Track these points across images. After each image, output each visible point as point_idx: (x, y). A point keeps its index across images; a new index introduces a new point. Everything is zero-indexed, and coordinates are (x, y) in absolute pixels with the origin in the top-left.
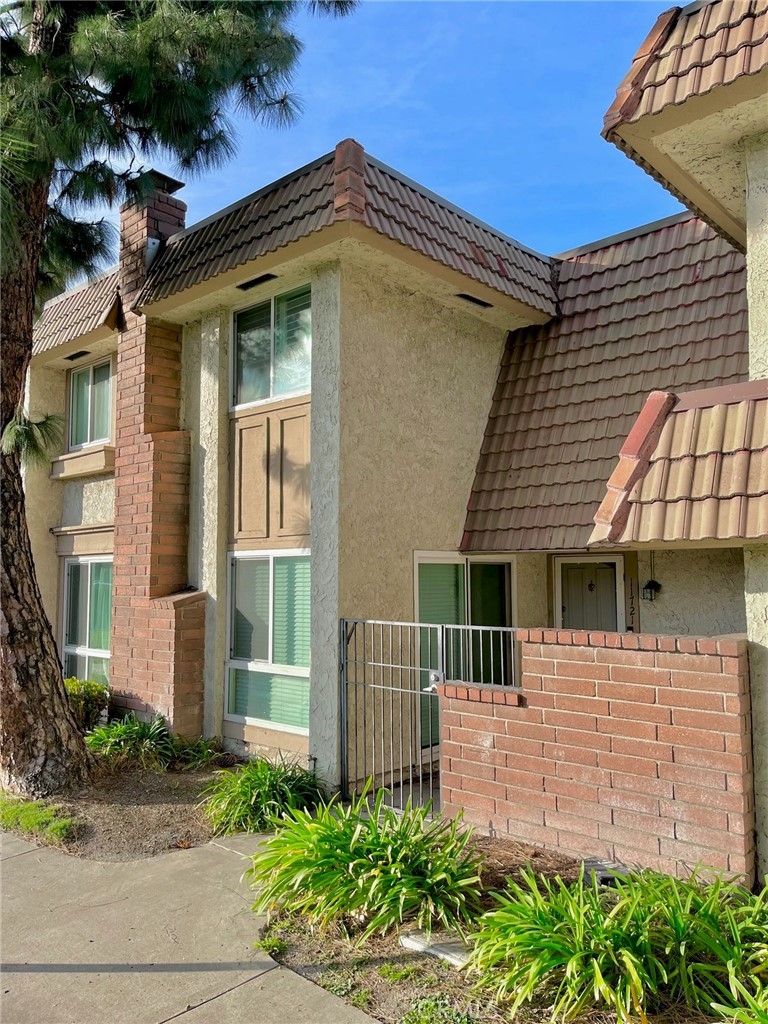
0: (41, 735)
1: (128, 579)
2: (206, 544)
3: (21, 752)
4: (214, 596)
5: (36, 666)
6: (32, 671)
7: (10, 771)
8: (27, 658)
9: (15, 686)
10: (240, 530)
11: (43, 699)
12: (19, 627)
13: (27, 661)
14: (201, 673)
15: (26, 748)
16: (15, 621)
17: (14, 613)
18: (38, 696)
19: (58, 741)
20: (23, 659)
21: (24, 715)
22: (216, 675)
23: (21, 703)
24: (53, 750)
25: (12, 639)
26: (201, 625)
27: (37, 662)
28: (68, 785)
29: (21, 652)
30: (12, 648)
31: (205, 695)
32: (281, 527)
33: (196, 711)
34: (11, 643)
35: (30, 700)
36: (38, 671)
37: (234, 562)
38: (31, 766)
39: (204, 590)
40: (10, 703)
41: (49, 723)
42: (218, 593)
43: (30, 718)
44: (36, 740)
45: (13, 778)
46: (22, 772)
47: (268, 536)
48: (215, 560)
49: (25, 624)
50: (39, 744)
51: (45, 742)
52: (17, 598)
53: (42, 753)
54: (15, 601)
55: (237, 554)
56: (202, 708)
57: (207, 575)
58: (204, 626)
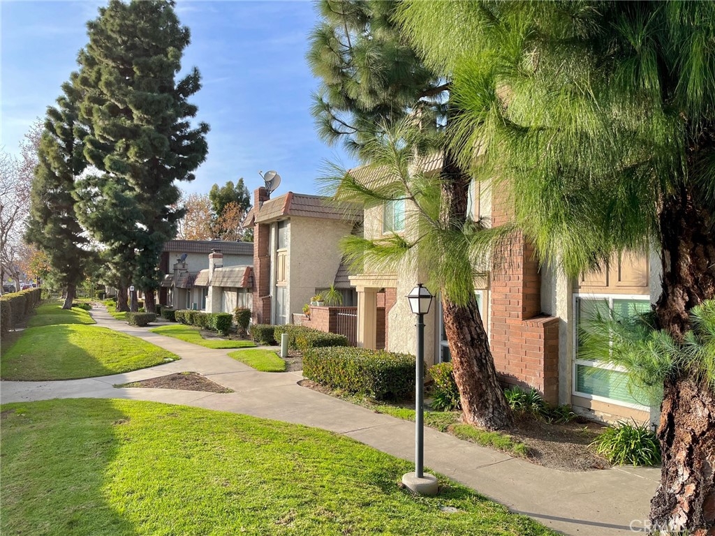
0: (490, 396)
1: (504, 307)
2: (558, 289)
3: (480, 405)
4: (566, 320)
5: (485, 359)
6: (484, 361)
7: (474, 415)
8: (481, 354)
9: (476, 369)
10: (583, 280)
11: (489, 377)
12: (476, 337)
13: (481, 356)
14: (557, 365)
15: (483, 402)
16: (473, 333)
17: (473, 329)
18: (486, 376)
19: (497, 399)
20: (479, 355)
21: (481, 385)
22: (568, 368)
23: (479, 378)
24: (496, 405)
25: (472, 343)
26: (557, 338)
27: (485, 356)
28: (507, 425)
29: (477, 350)
30: (473, 348)
31: (560, 378)
32: (620, 280)
33: (555, 389)
34: (472, 346)
35: (484, 377)
36: (486, 361)
37: (579, 301)
38: (487, 413)
39: (557, 316)
40: (473, 377)
41: (493, 389)
42: (568, 318)
43: (484, 387)
44: (488, 399)
45: (476, 418)
46: (481, 415)
47: (607, 286)
48: (566, 297)
49: (478, 335)
50: (490, 401)
51: (492, 400)
52: (474, 320)
53: (491, 406)
54: (473, 322)
55: (582, 295)
56: (558, 387)
57: (560, 307)
58: (558, 338)
